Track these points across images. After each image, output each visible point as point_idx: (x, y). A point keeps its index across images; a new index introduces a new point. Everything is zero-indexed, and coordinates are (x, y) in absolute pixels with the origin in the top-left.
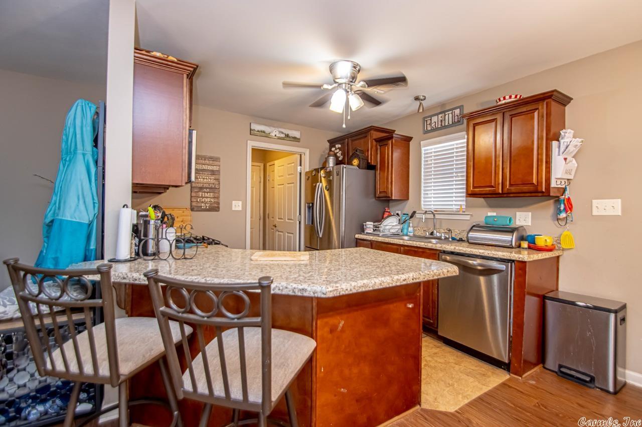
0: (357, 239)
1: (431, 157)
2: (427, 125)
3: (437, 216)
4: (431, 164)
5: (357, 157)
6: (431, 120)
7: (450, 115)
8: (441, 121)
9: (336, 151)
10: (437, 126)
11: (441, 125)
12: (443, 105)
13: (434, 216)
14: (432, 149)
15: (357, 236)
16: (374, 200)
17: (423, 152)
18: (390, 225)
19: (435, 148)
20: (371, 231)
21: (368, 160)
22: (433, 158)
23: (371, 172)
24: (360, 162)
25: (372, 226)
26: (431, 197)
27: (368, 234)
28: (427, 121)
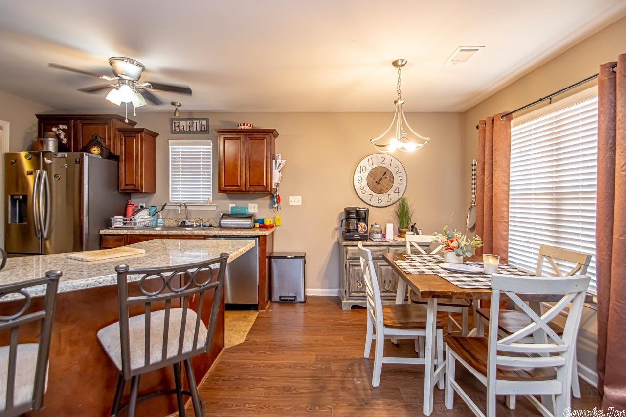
0: (101, 234)
1: (179, 155)
2: (175, 126)
3: (189, 208)
4: (179, 162)
5: (98, 144)
6: (179, 123)
7: (198, 124)
8: (190, 126)
9: (58, 132)
10: (185, 129)
11: (190, 130)
12: (190, 113)
13: (186, 208)
14: (179, 148)
15: (102, 232)
16: (117, 192)
17: (170, 150)
18: (143, 218)
19: (182, 148)
20: (121, 225)
21: (110, 150)
22: (181, 156)
23: (113, 162)
24: (102, 150)
25: (122, 220)
26: (180, 191)
27: (116, 228)
28: (175, 123)
